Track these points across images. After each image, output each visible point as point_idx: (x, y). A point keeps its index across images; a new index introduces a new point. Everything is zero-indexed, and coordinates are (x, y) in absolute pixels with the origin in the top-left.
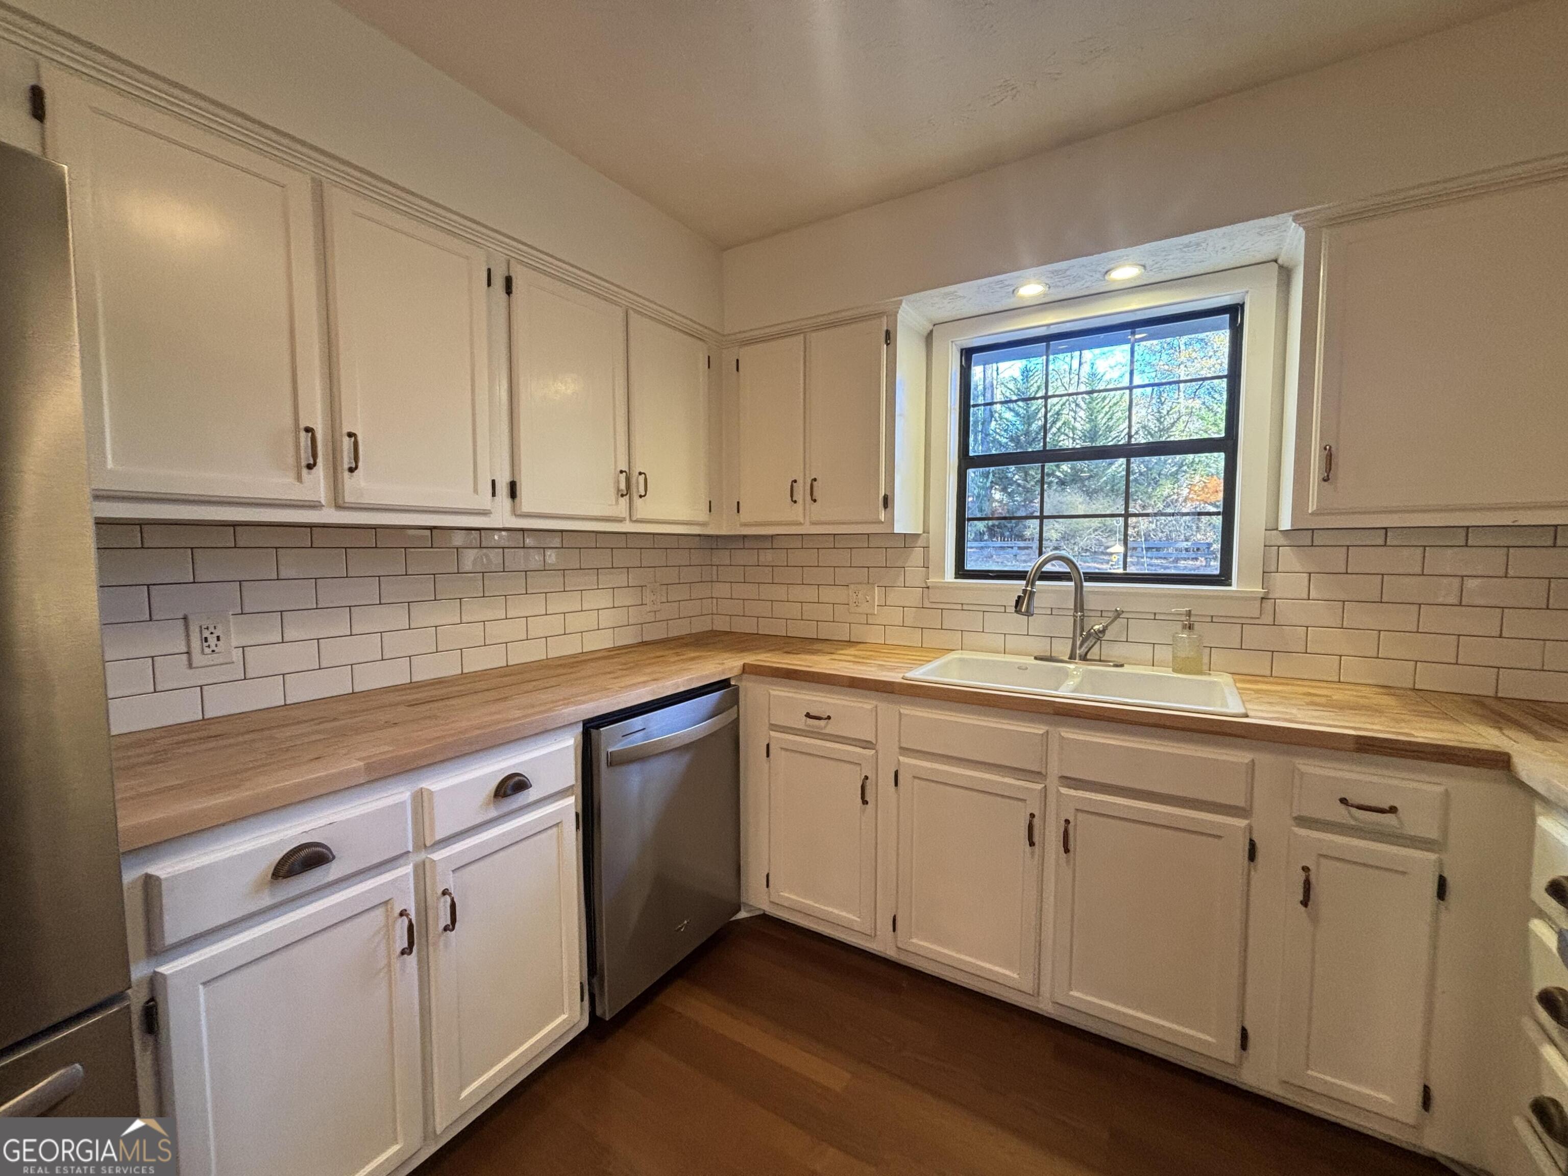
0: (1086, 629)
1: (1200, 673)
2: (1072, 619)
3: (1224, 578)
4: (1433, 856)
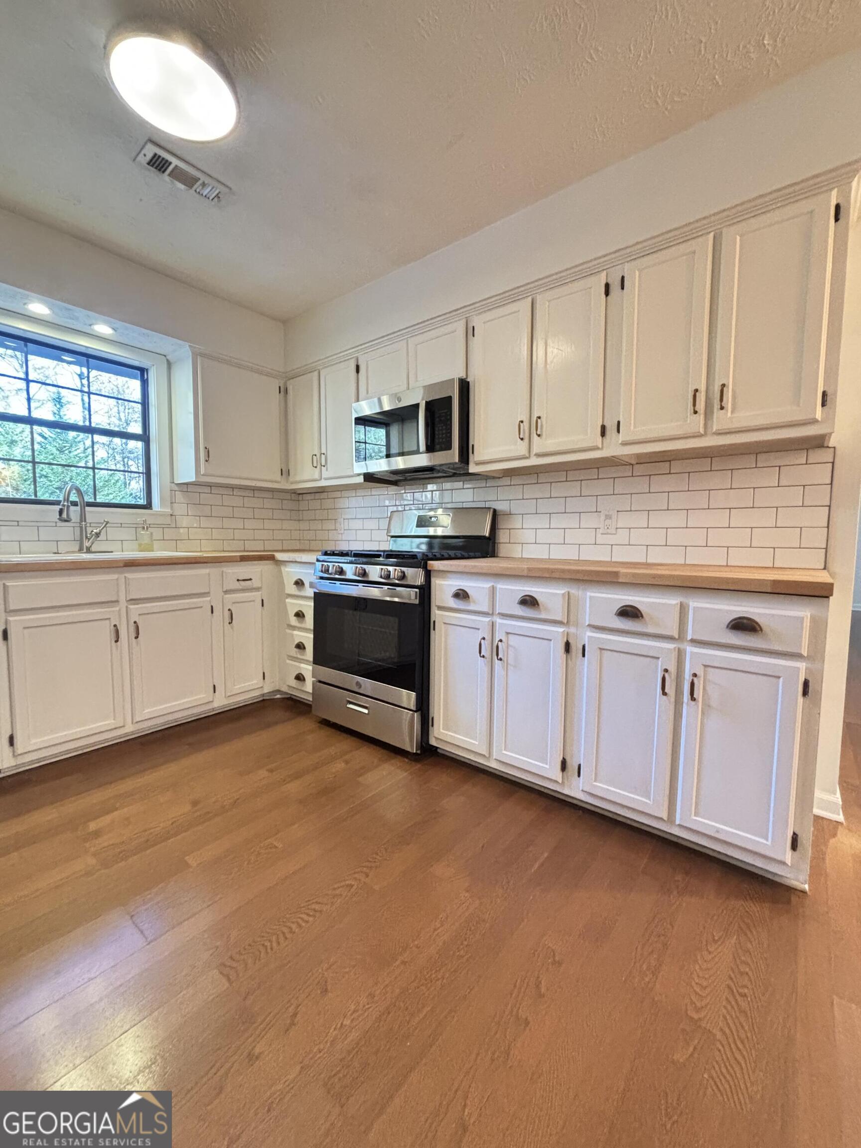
0: (89, 532)
3: (148, 506)
4: (260, 593)
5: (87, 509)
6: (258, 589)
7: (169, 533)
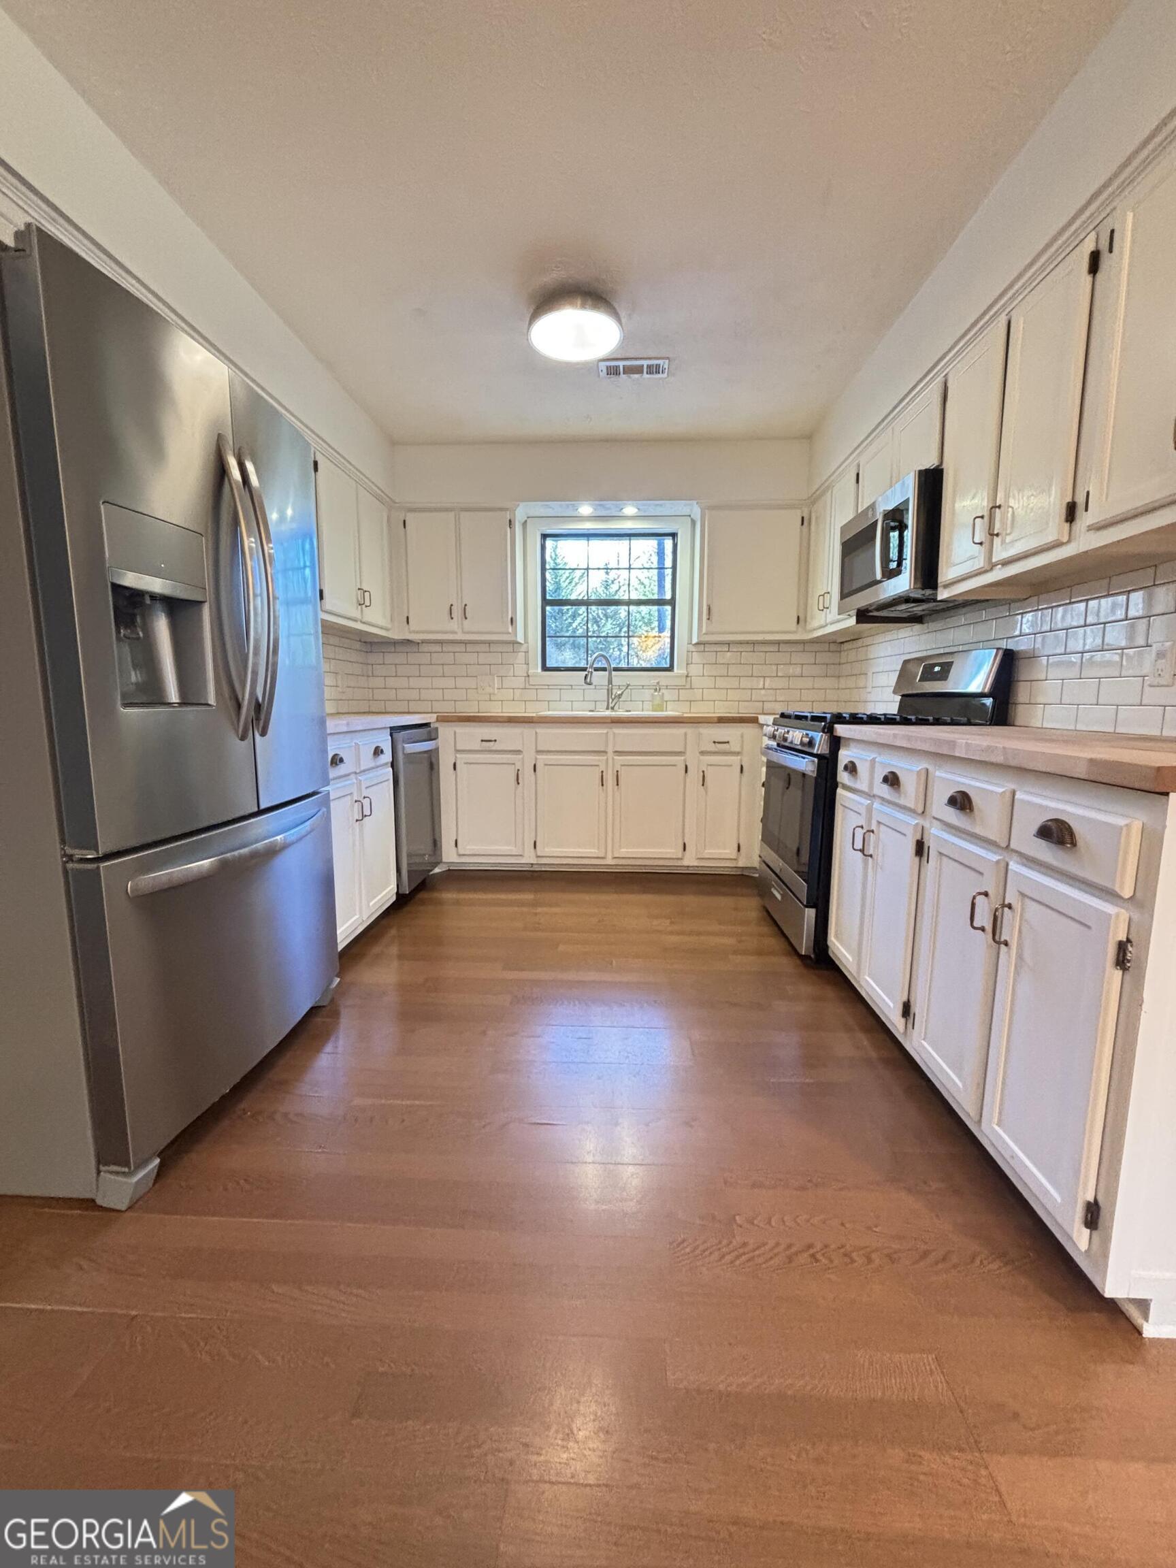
0: (614, 693)
1: (662, 711)
2: (606, 691)
3: (670, 669)
4: (739, 757)
5: (614, 673)
6: (738, 753)
7: (684, 694)
